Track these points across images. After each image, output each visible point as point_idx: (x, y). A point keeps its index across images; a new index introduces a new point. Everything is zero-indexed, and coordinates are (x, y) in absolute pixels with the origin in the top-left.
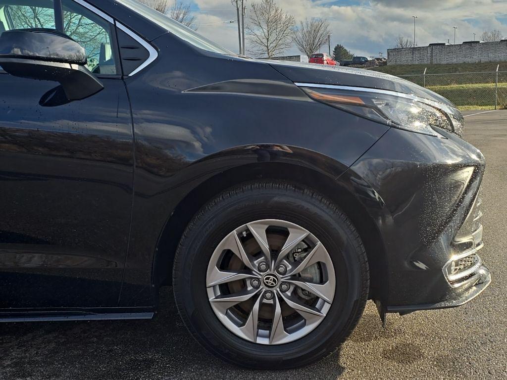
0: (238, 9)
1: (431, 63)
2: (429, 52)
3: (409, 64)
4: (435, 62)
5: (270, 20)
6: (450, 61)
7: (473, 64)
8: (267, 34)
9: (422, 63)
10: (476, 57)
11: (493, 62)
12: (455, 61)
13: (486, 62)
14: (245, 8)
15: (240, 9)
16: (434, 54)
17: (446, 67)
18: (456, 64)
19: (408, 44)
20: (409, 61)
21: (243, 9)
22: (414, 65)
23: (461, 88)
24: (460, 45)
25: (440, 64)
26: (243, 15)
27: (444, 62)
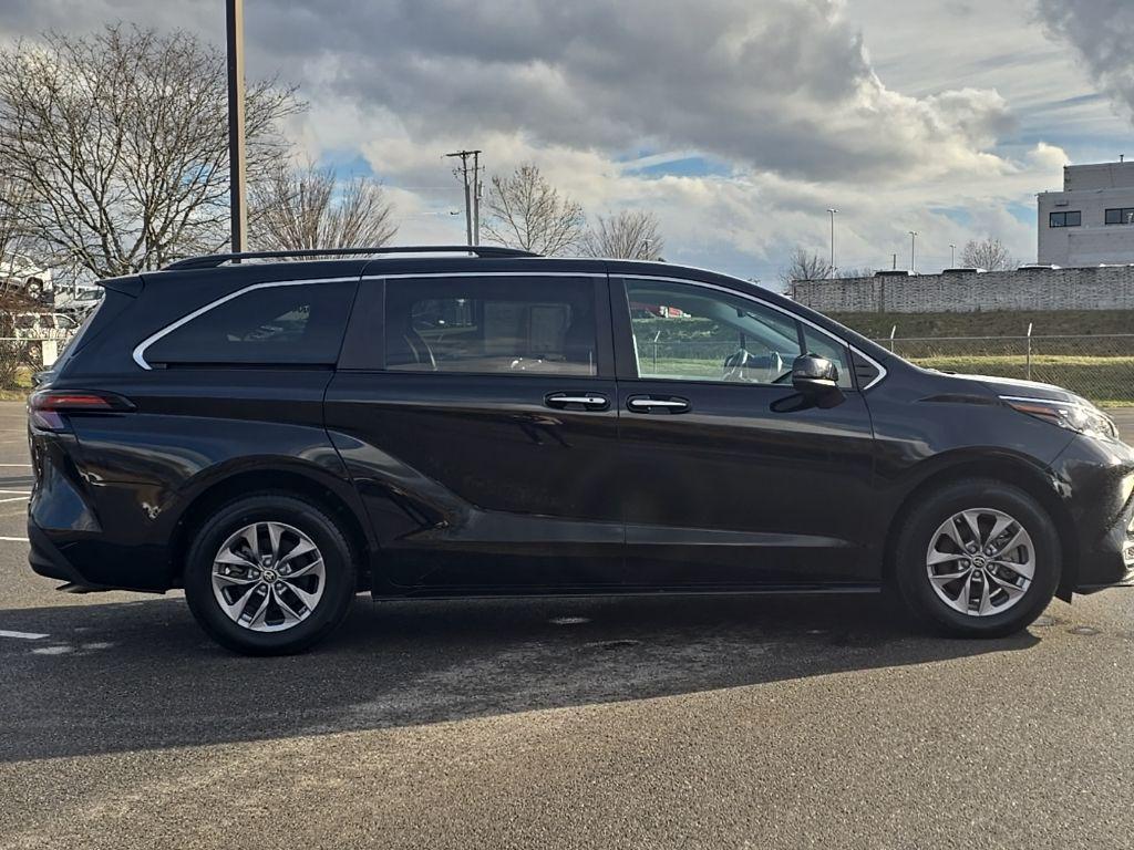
0: (467, 188)
1: (882, 310)
2: (877, 289)
3: (838, 311)
4: (888, 309)
5: (532, 209)
6: (919, 308)
7: (965, 314)
8: (525, 239)
9: (864, 310)
10: (971, 300)
11: (1006, 312)
12: (928, 307)
13: (989, 312)
14: (480, 186)
15: (472, 187)
16: (886, 294)
17: (913, 319)
18: (932, 314)
19: (817, 266)
20: (837, 306)
21: (478, 187)
22: (846, 313)
23: (953, 364)
24: (939, 276)
25: (898, 313)
26: (476, 200)
27: (907, 309)
